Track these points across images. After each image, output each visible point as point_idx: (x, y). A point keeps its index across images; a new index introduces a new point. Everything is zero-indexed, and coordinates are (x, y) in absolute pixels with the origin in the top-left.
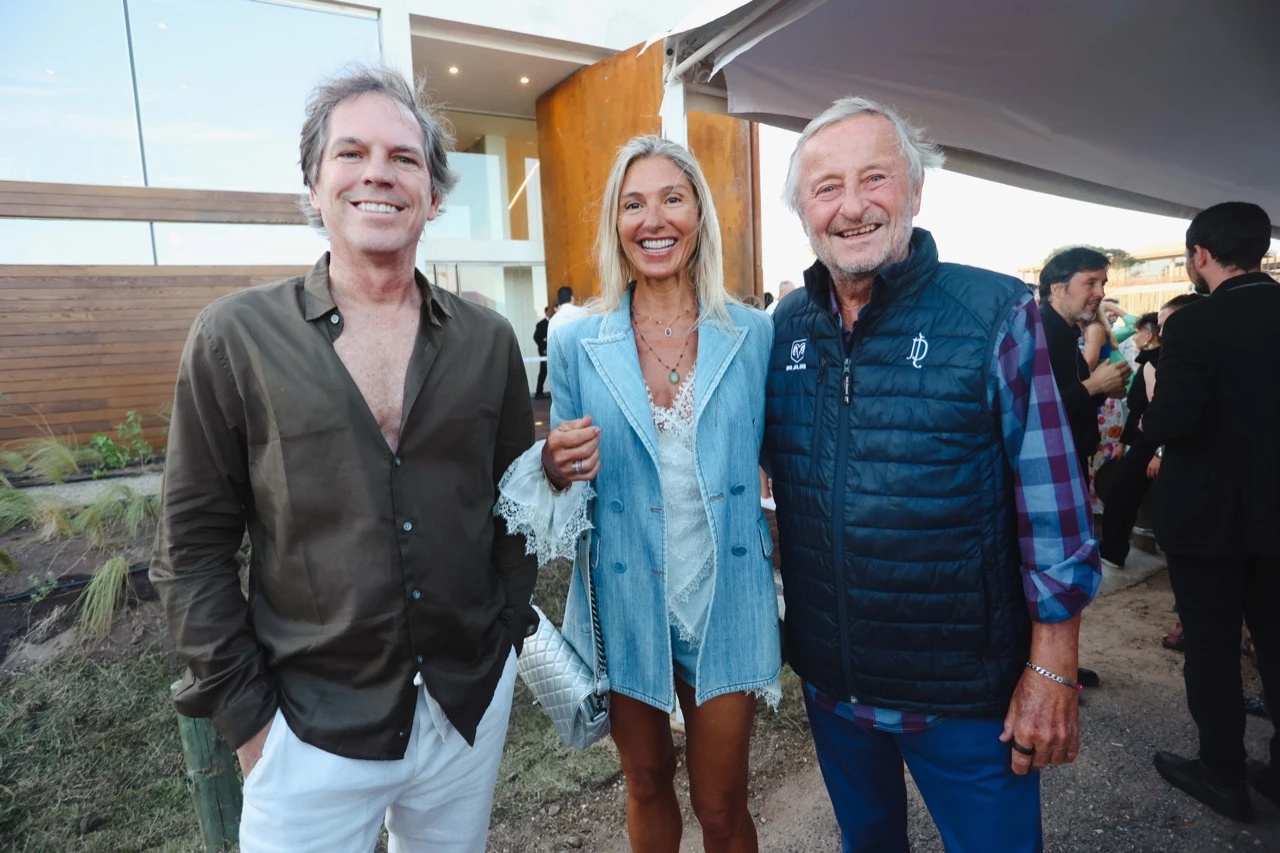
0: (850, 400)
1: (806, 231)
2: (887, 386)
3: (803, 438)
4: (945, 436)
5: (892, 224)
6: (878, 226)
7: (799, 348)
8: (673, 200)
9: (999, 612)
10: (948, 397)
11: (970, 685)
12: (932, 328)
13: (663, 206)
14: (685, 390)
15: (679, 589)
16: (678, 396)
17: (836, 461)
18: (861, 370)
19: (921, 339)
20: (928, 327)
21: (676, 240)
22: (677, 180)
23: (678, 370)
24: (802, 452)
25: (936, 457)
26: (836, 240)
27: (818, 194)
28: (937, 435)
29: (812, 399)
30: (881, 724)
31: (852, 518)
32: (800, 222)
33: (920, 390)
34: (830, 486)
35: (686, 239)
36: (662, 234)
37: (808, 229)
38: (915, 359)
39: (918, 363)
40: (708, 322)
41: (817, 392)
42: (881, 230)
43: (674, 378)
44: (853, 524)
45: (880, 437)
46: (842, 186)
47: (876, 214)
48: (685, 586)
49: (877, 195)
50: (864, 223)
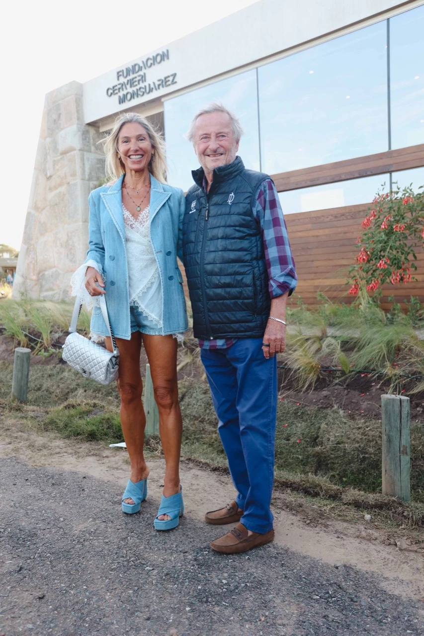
0: (208, 219)
1: (196, 153)
2: (219, 213)
3: (192, 237)
4: (237, 228)
5: (227, 155)
6: (222, 154)
7: (193, 204)
8: (142, 140)
9: (261, 296)
10: (239, 214)
11: (251, 324)
12: (236, 191)
13: (138, 142)
14: (143, 213)
15: (138, 291)
16: (140, 215)
17: (203, 242)
18: (212, 208)
19: (232, 194)
20: (235, 190)
21: (143, 155)
22: (143, 132)
23: (141, 206)
24: (192, 242)
25: (233, 236)
26: (207, 157)
27: (202, 139)
28: (234, 228)
29: (196, 221)
30: (219, 346)
31: (206, 262)
32: (194, 149)
33: (230, 212)
34: (200, 251)
35: (146, 155)
36: (138, 153)
37: (197, 152)
38: (230, 201)
39: (230, 203)
40: (154, 190)
41: (198, 218)
42: (223, 155)
43: (138, 209)
44: (207, 264)
45: (216, 231)
46: (210, 138)
47: (221, 150)
48: (140, 289)
49: (223, 143)
50: (217, 153)
